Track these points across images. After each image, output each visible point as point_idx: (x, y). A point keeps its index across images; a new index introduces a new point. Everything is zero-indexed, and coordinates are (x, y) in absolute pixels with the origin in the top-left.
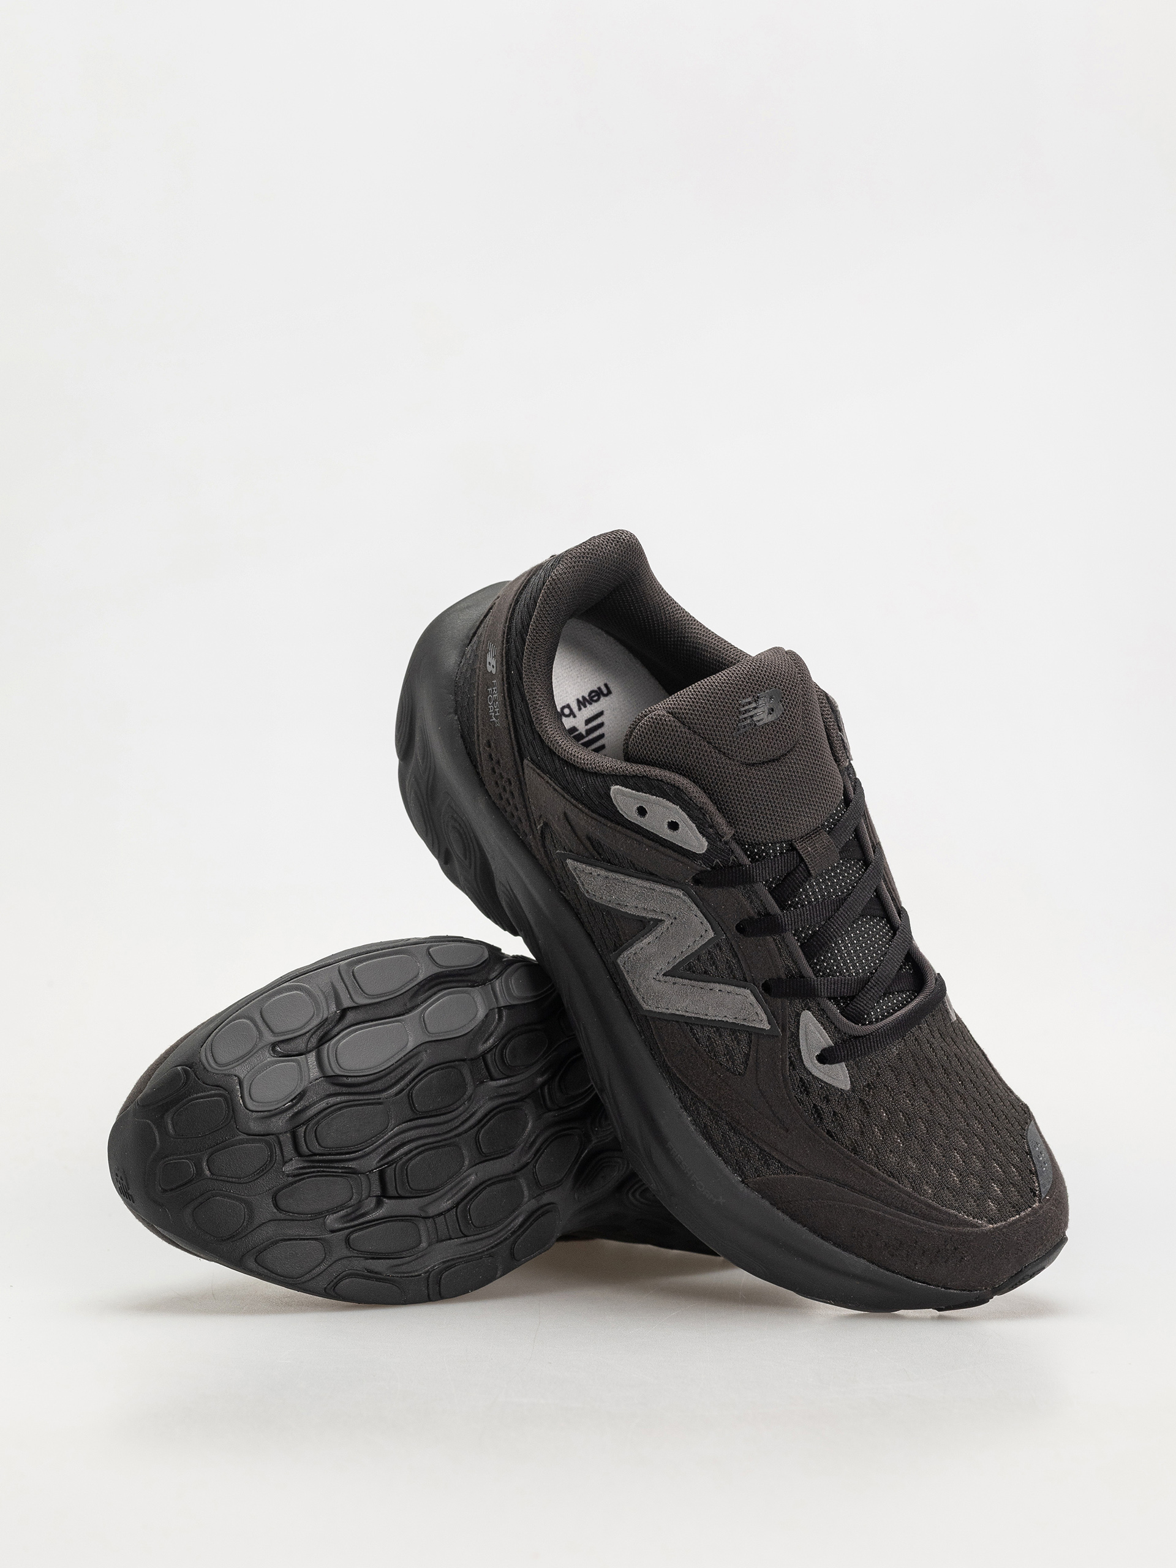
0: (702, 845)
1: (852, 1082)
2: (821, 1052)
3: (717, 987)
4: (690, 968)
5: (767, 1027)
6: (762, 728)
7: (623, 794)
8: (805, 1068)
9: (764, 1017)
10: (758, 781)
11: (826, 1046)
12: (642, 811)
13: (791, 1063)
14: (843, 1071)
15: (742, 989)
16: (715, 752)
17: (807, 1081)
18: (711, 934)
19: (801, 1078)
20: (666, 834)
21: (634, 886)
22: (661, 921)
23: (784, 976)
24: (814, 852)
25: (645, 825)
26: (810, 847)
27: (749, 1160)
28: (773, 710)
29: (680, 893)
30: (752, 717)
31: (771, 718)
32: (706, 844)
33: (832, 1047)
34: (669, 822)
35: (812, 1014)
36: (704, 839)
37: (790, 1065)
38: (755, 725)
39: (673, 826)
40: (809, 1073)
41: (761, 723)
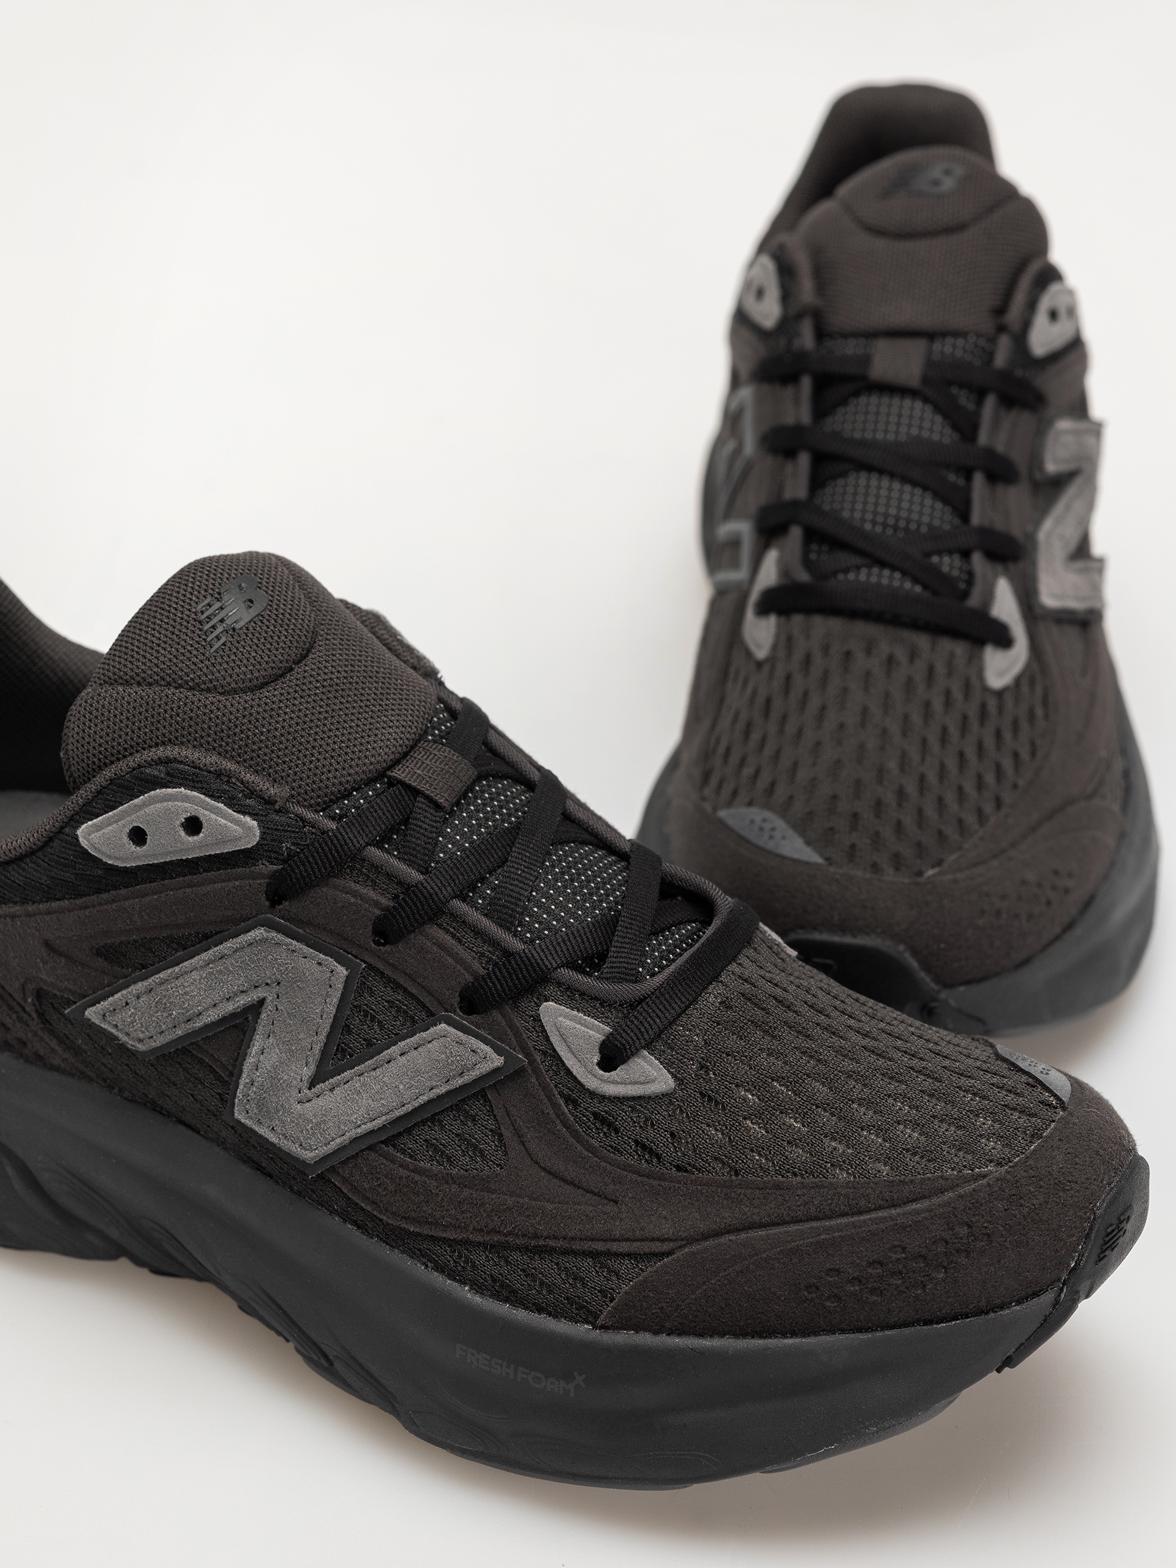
0: (250, 828)
1: (674, 1076)
2: (600, 1052)
3: (394, 1050)
4: (342, 1050)
5: (498, 1061)
6: (247, 629)
7: (98, 828)
8: (592, 1094)
9: (488, 1049)
10: (281, 705)
11: (602, 1038)
12: (138, 836)
13: (568, 1099)
14: (651, 1064)
15: (432, 1030)
16: (194, 695)
17: (605, 1112)
18: (342, 971)
19: (595, 1114)
20: (192, 846)
21: (193, 973)
22: (262, 1002)
23: (482, 972)
24: (428, 772)
25: (155, 856)
26: (418, 769)
27: (584, 1285)
28: (251, 601)
29: (259, 933)
30: (222, 621)
31: (253, 612)
32: (255, 823)
33: (611, 1034)
34: (182, 825)
35: (556, 1003)
36: (248, 819)
37: (566, 1102)
38: (234, 629)
39: (193, 825)
40: (603, 1098)
41: (241, 624)
